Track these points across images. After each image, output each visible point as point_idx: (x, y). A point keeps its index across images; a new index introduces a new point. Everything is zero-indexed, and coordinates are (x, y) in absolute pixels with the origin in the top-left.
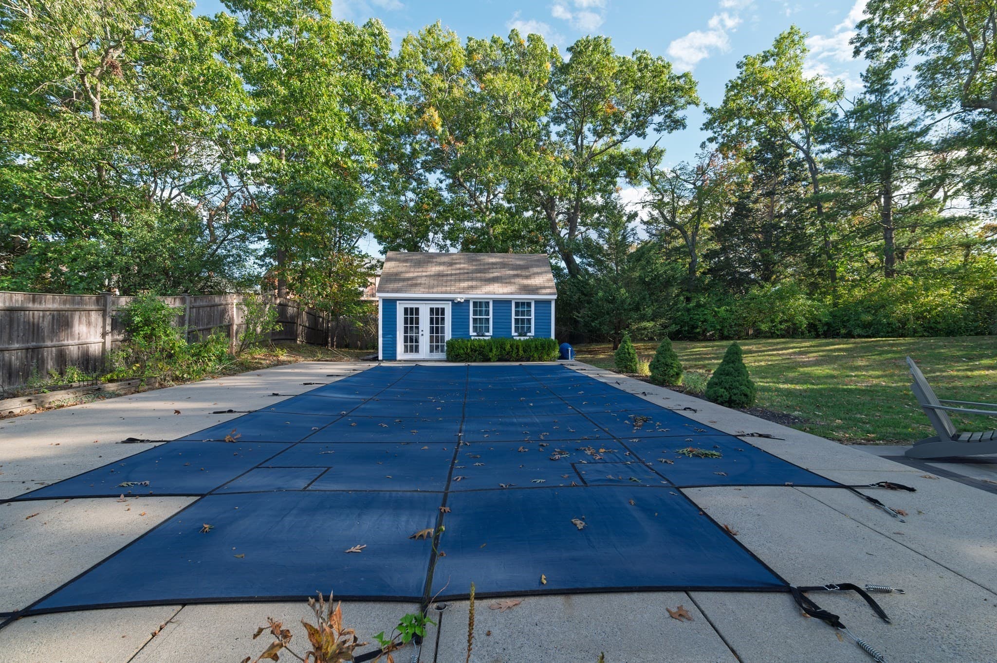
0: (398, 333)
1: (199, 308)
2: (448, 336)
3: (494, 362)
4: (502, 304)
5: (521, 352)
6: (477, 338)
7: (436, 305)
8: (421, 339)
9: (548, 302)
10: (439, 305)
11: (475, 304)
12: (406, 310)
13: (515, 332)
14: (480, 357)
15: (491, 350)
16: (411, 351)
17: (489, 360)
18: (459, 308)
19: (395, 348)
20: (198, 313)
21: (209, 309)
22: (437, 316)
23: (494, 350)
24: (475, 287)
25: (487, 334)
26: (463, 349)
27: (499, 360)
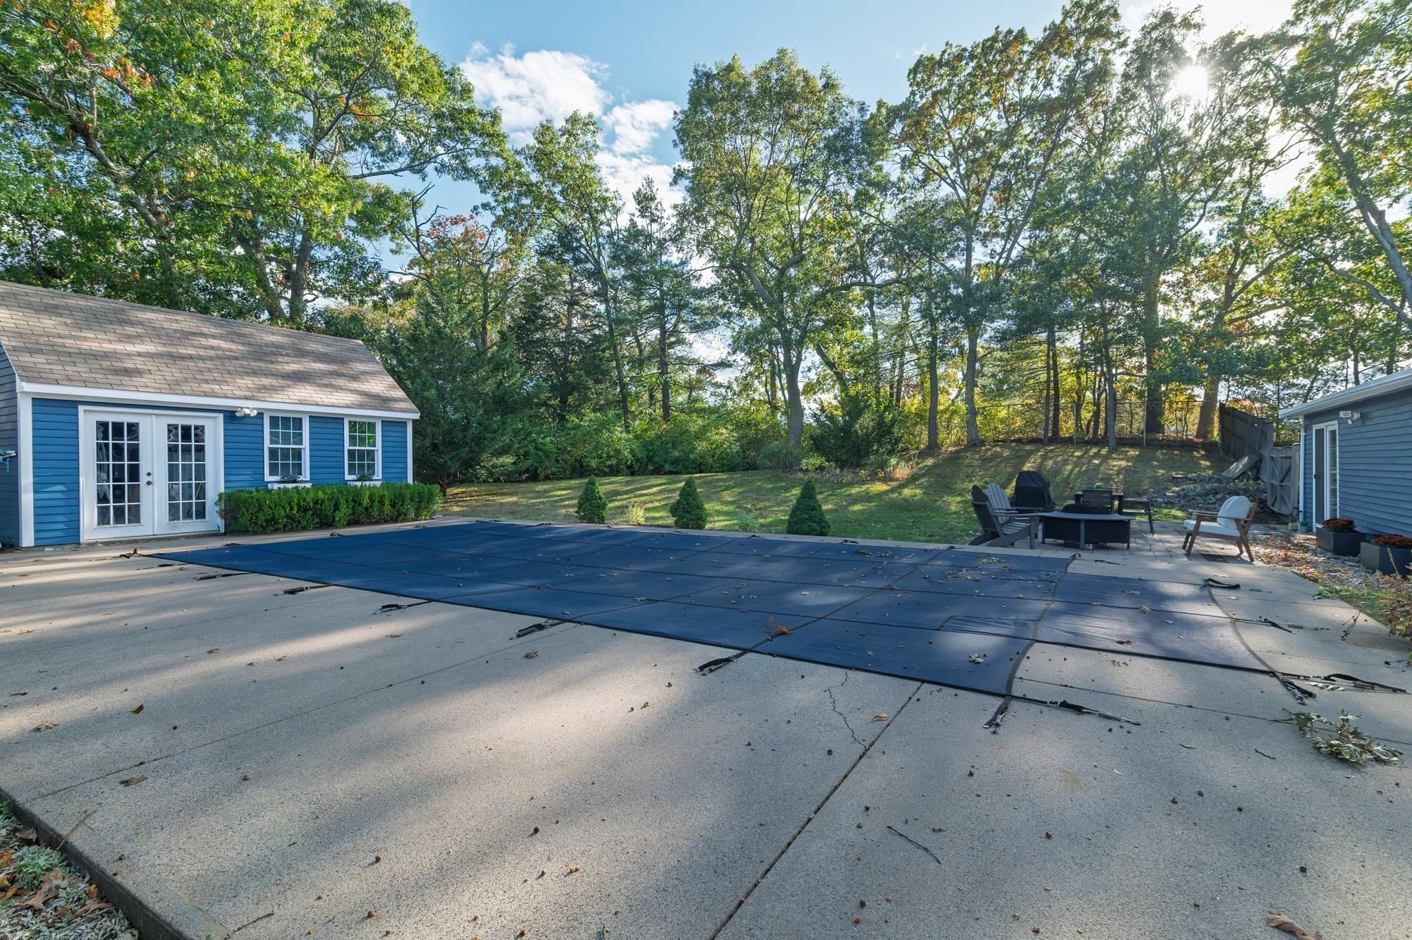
0: (80, 481)
2: (216, 483)
4: (326, 423)
6: (282, 486)
7: (181, 420)
8: (144, 491)
9: (402, 424)
10: (192, 421)
11: (274, 421)
12: (102, 426)
13: (350, 473)
14: (313, 521)
15: (336, 507)
16: (118, 519)
19: (75, 515)
22: (186, 442)
23: (343, 506)
24: (274, 389)
25: (300, 478)
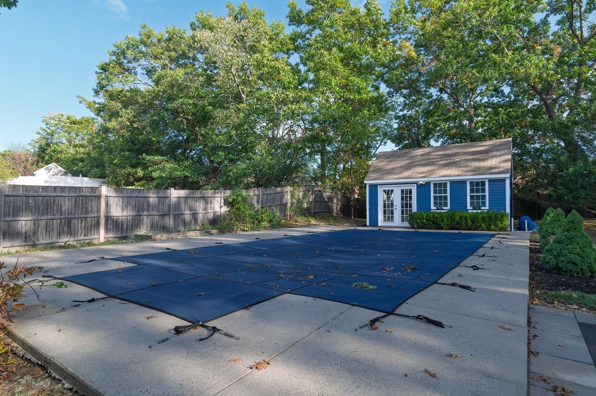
0: (379, 208)
1: (268, 194)
2: (414, 209)
3: (445, 229)
4: (456, 184)
5: (470, 223)
8: (395, 211)
9: (503, 180)
10: (408, 187)
11: (435, 185)
12: (384, 191)
13: (471, 206)
14: (434, 225)
16: (388, 220)
17: (441, 228)
18: (423, 188)
19: (377, 217)
20: (267, 197)
21: (273, 195)
22: (406, 195)
25: (445, 208)
26: (420, 219)
27: (451, 229)
